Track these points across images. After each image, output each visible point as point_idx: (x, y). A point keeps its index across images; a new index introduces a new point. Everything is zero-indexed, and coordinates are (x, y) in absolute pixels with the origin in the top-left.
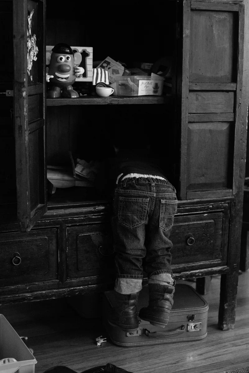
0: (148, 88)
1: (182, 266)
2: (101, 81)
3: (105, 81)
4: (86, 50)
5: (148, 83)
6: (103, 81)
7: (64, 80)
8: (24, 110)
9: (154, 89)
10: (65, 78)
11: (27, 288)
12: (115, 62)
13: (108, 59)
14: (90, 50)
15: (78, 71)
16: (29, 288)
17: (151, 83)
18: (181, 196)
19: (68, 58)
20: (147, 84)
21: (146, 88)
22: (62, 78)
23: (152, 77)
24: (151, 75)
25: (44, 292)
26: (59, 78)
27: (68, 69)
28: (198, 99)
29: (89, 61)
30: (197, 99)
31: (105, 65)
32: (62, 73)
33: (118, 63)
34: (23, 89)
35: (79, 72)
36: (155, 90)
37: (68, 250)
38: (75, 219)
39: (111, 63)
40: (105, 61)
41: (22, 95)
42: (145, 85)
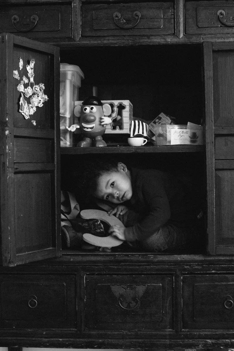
0: (182, 137)
1: (219, 332)
2: (139, 132)
3: (143, 133)
4: (122, 103)
5: (183, 132)
6: (141, 133)
7: (89, 130)
8: (6, 148)
9: (191, 138)
10: (90, 128)
11: (44, 333)
12: (166, 116)
13: (162, 115)
14: (126, 103)
15: (103, 120)
16: (45, 334)
17: (187, 133)
18: (209, 250)
19: (92, 108)
20: (181, 133)
21: (180, 137)
22: (87, 128)
23: (188, 126)
24: (187, 124)
25: (61, 340)
26: (85, 128)
27: (92, 119)
28: (228, 145)
29: (126, 113)
30: (226, 144)
31: (157, 120)
32: (88, 123)
33: (168, 117)
34: (7, 128)
35: (103, 122)
36: (193, 139)
37: (86, 298)
38: (93, 267)
39: (163, 118)
40: (159, 117)
41: (5, 134)
42: (179, 134)
